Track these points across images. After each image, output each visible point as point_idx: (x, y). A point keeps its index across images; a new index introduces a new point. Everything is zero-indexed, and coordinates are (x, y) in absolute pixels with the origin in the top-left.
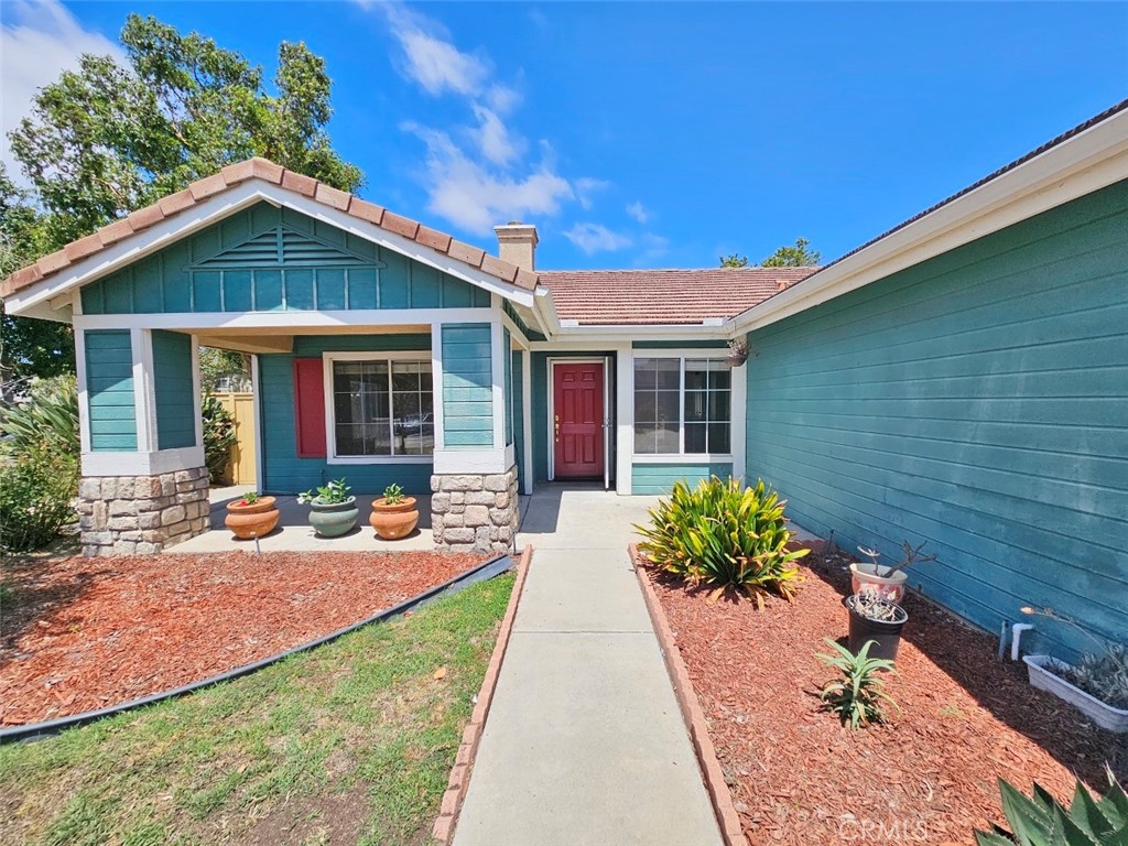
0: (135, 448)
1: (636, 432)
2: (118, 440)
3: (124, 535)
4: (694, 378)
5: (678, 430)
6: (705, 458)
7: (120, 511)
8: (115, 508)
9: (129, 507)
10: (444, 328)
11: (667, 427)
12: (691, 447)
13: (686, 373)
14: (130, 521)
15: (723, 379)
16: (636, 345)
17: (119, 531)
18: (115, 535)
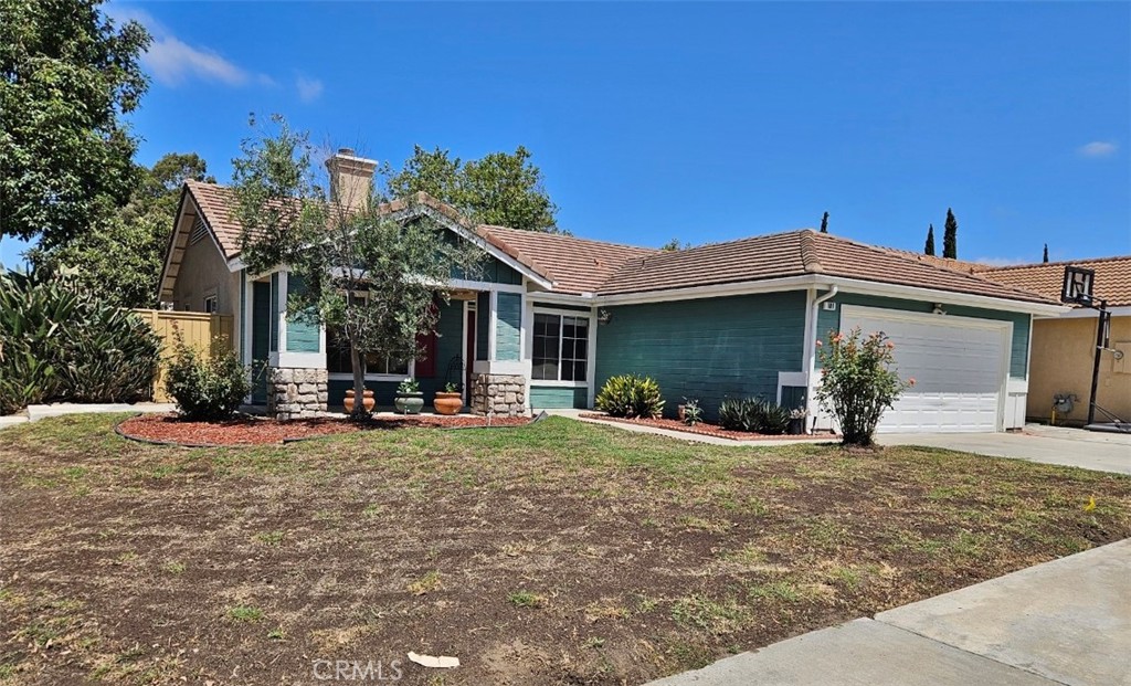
0: (318, 351)
1: (534, 364)
2: (307, 345)
3: (308, 406)
4: (568, 330)
5: (557, 364)
6: (572, 384)
7: (307, 390)
8: (303, 388)
9: (314, 388)
10: (500, 294)
11: (551, 362)
12: (565, 377)
13: (564, 326)
14: (314, 397)
15: (583, 331)
16: (536, 304)
17: (305, 404)
18: (302, 406)
